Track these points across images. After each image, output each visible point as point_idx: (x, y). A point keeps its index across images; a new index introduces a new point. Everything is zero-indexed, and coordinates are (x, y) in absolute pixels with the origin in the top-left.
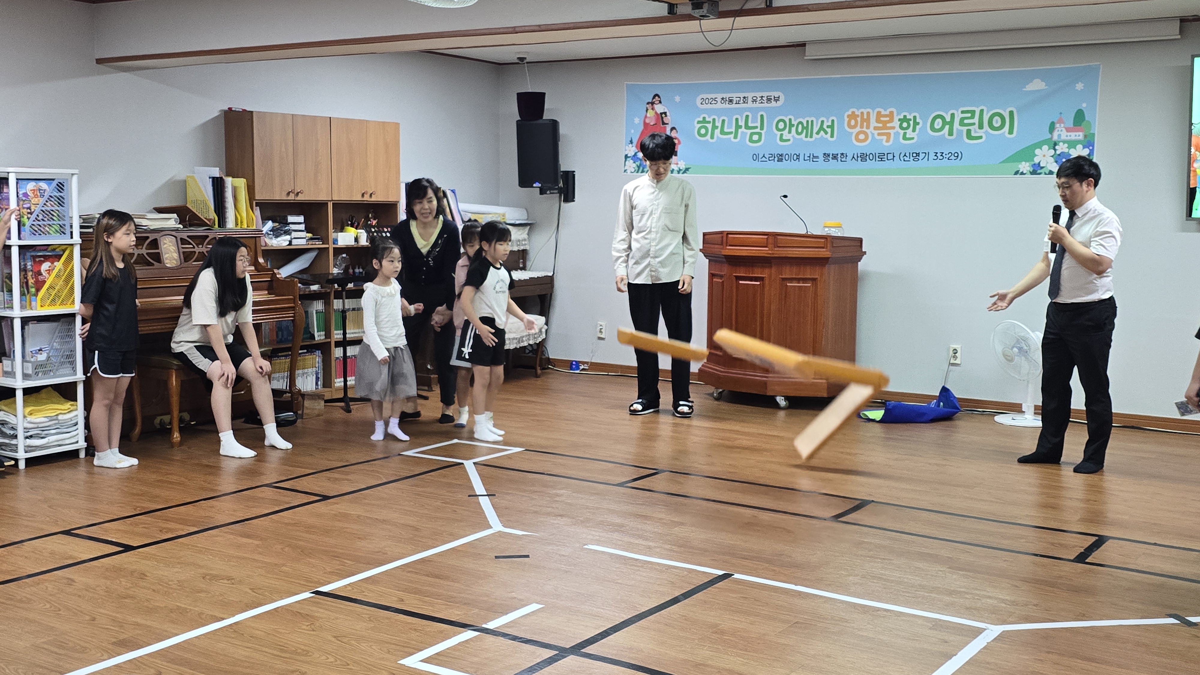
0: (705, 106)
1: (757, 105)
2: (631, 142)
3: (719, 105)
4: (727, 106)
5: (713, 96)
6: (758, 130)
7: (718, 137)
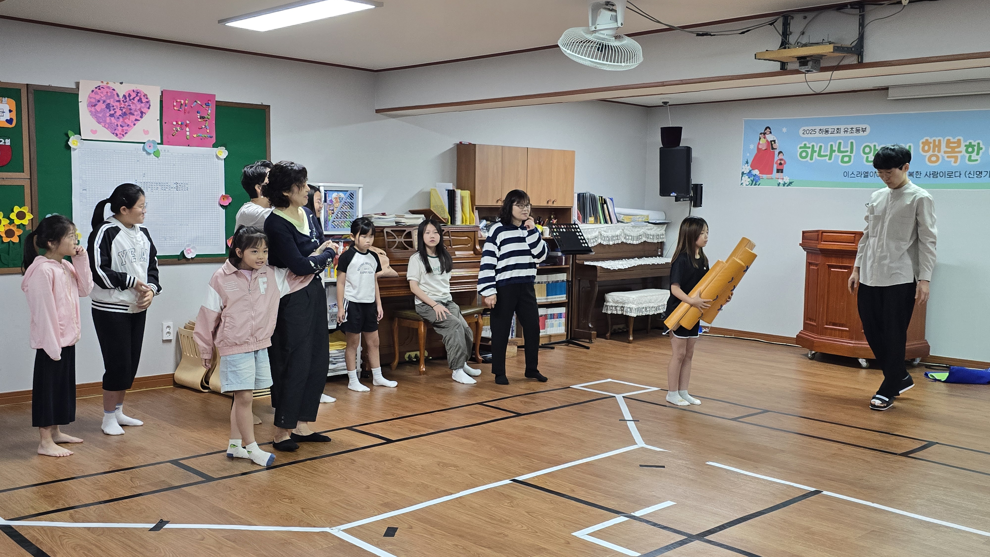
0: (806, 136)
1: (848, 134)
2: (747, 163)
3: (817, 135)
4: (824, 135)
5: (813, 128)
6: (848, 154)
7: (816, 158)
